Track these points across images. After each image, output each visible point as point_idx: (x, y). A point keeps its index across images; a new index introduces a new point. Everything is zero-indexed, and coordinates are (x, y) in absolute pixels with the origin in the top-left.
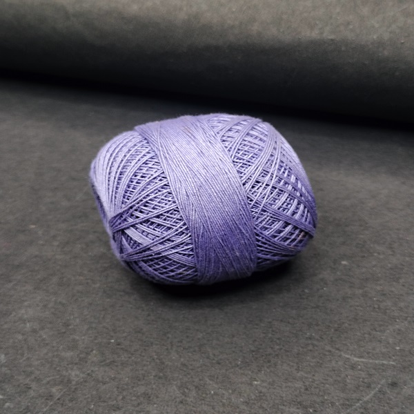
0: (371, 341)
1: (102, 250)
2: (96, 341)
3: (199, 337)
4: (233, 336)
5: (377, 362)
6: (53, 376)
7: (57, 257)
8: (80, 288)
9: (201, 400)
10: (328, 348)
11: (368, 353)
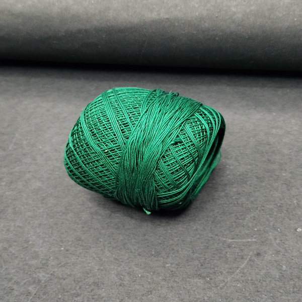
0: (237, 227)
1: (38, 184)
2: (51, 251)
3: (122, 238)
4: (145, 235)
5: (244, 240)
6: (27, 278)
7: (7, 193)
8: (29, 214)
9: (133, 282)
10: (210, 235)
11: (237, 235)
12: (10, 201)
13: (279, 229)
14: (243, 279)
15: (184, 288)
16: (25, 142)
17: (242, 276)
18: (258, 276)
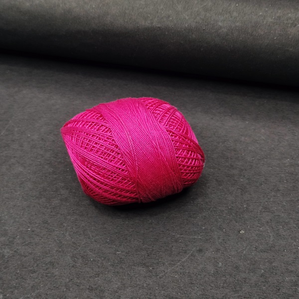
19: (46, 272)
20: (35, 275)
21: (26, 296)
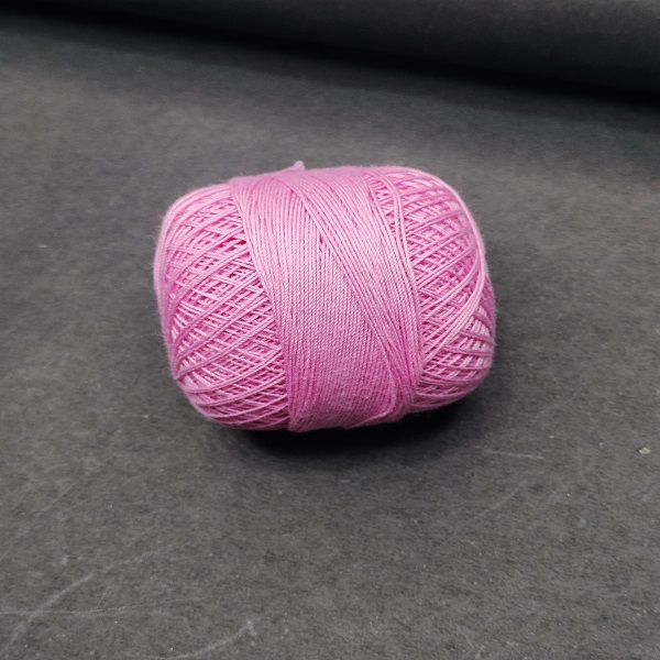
12: (76, 308)
13: (601, 444)
14: (487, 531)
15: (361, 530)
16: (144, 195)
17: (486, 527)
18: (521, 532)
19: (173, 512)
20: (146, 518)
21: (121, 562)
